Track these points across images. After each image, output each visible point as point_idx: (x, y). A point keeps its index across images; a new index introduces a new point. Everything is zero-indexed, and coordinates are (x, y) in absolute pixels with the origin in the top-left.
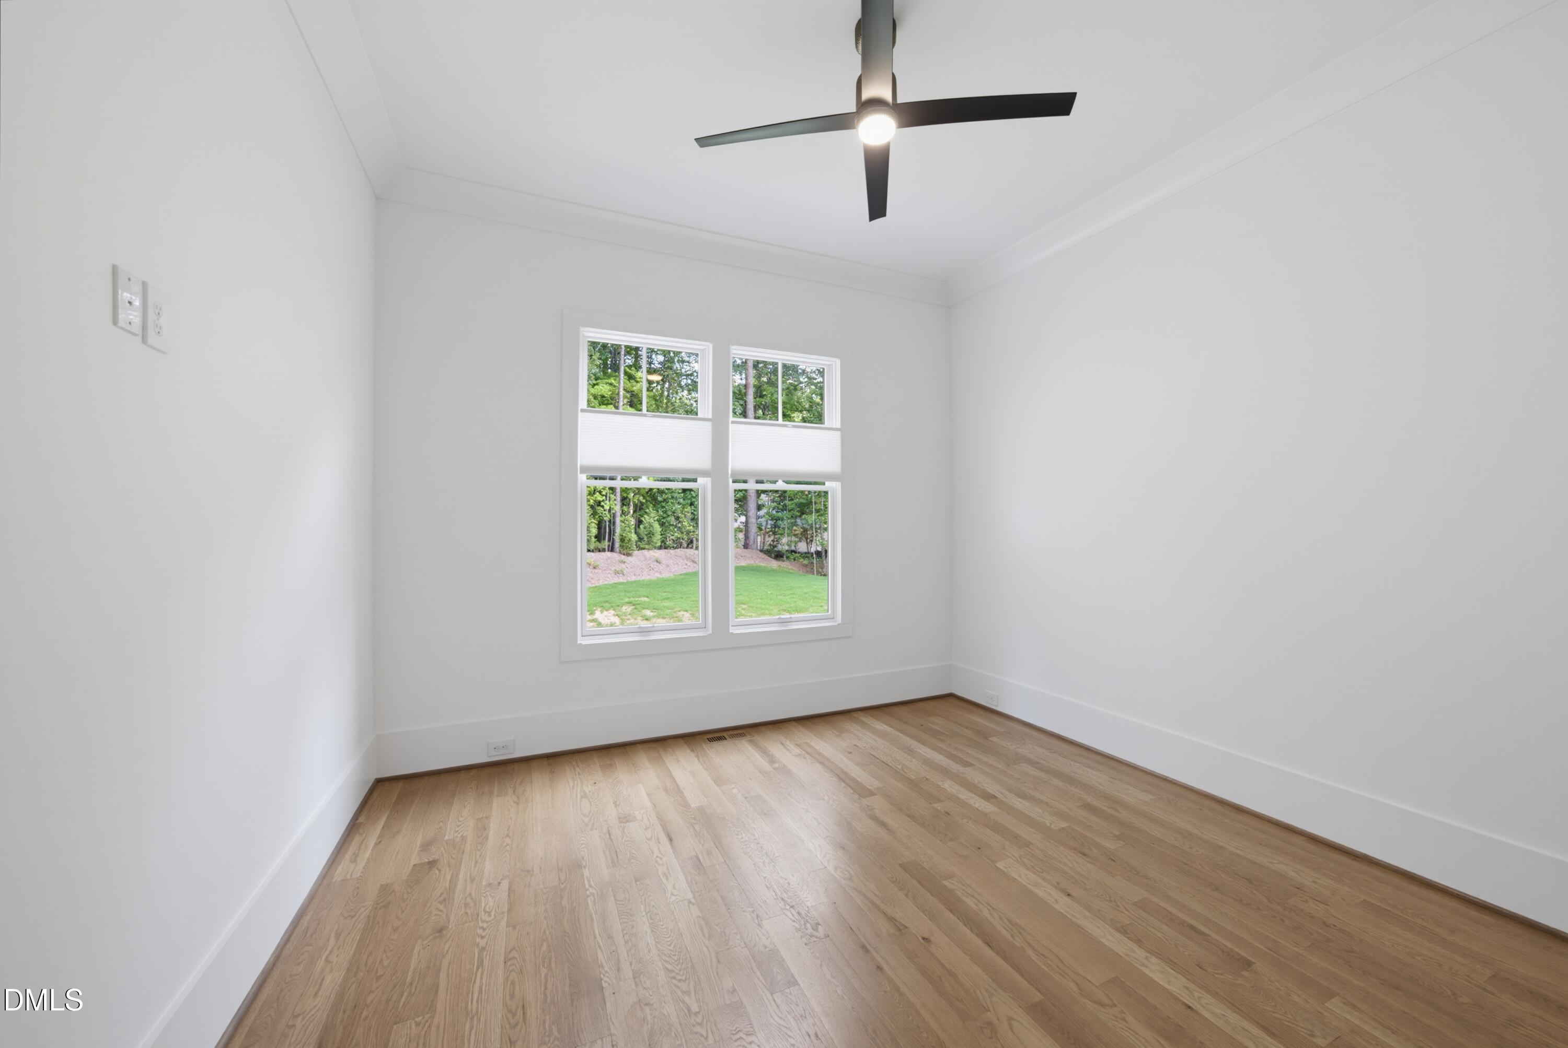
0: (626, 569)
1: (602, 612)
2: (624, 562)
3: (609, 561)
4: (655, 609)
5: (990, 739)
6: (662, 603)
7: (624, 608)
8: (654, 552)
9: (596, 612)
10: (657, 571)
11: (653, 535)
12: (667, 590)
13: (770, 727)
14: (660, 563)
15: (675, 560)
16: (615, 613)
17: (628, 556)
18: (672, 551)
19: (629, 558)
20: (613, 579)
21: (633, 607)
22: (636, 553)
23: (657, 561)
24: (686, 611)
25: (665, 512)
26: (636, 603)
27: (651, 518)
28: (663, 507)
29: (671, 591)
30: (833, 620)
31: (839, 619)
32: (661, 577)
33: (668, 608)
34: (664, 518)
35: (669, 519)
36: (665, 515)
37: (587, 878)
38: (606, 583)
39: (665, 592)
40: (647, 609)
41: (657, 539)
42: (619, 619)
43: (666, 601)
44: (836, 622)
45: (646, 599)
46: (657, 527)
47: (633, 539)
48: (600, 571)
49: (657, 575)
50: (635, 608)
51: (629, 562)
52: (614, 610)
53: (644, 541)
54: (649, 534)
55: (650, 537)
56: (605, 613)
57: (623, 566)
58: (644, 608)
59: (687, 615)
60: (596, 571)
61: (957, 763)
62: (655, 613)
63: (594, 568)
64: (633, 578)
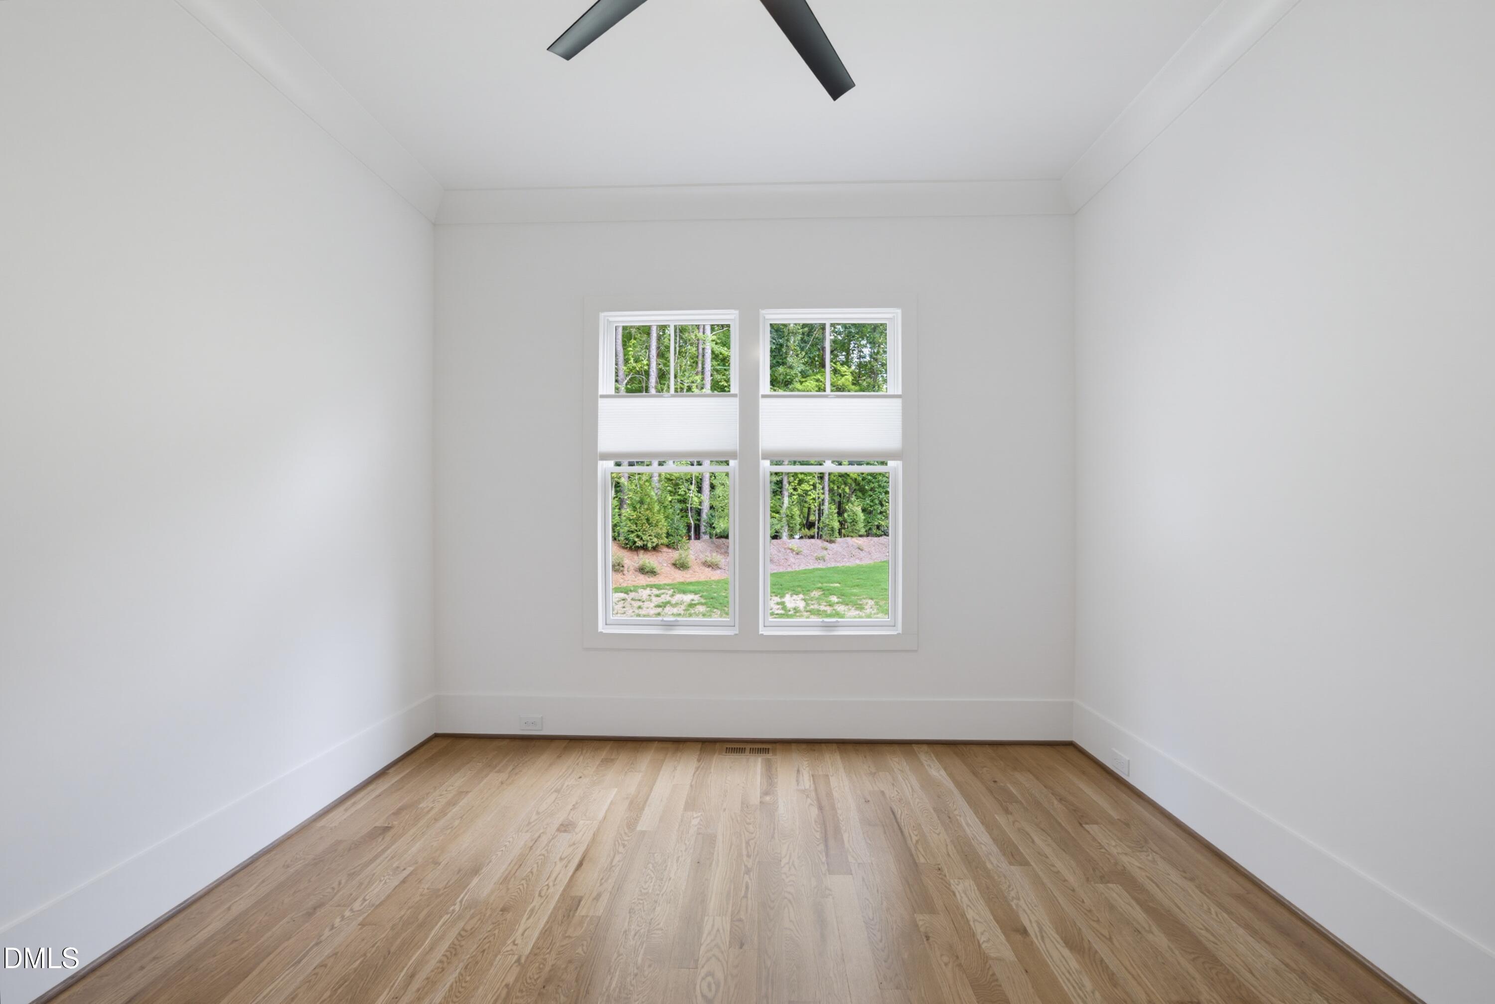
0: (828, 555)
1: (791, 596)
2: (827, 549)
3: (812, 547)
4: (842, 595)
5: (1087, 827)
6: (850, 589)
7: (814, 592)
8: (857, 539)
9: (787, 595)
10: (858, 558)
11: (856, 523)
12: (861, 577)
13: (804, 746)
14: (862, 550)
15: (878, 547)
16: (803, 598)
17: (831, 543)
18: (876, 539)
19: (833, 545)
20: (813, 565)
21: (821, 593)
22: (839, 540)
23: (859, 548)
24: (872, 599)
25: (872, 501)
26: (825, 588)
27: (855, 508)
28: (871, 496)
29: (864, 578)
30: (894, 628)
31: (899, 630)
32: (861, 564)
33: (855, 595)
34: (871, 506)
35: (876, 507)
36: (872, 504)
37: (469, 889)
38: (807, 568)
39: (858, 579)
40: (833, 594)
41: (861, 527)
42: (805, 603)
43: (856, 587)
44: (897, 630)
45: (838, 585)
46: (861, 516)
47: (836, 527)
48: (802, 557)
49: (858, 562)
50: (824, 594)
51: (831, 549)
52: (803, 594)
53: (845, 529)
54: (853, 521)
55: (854, 525)
56: (795, 597)
57: (825, 552)
58: (831, 595)
59: (871, 602)
60: (799, 556)
61: (1004, 855)
62: (840, 600)
63: (797, 554)
64: (833, 565)
